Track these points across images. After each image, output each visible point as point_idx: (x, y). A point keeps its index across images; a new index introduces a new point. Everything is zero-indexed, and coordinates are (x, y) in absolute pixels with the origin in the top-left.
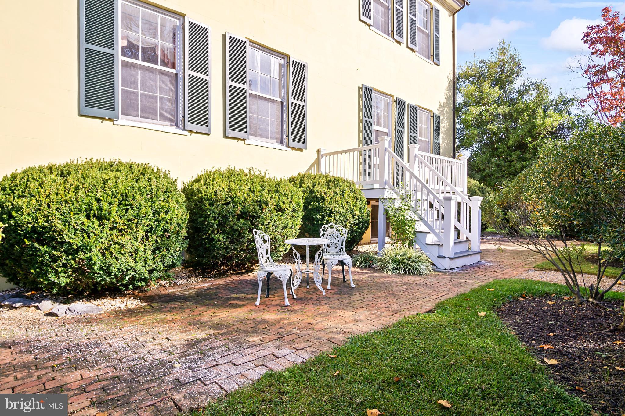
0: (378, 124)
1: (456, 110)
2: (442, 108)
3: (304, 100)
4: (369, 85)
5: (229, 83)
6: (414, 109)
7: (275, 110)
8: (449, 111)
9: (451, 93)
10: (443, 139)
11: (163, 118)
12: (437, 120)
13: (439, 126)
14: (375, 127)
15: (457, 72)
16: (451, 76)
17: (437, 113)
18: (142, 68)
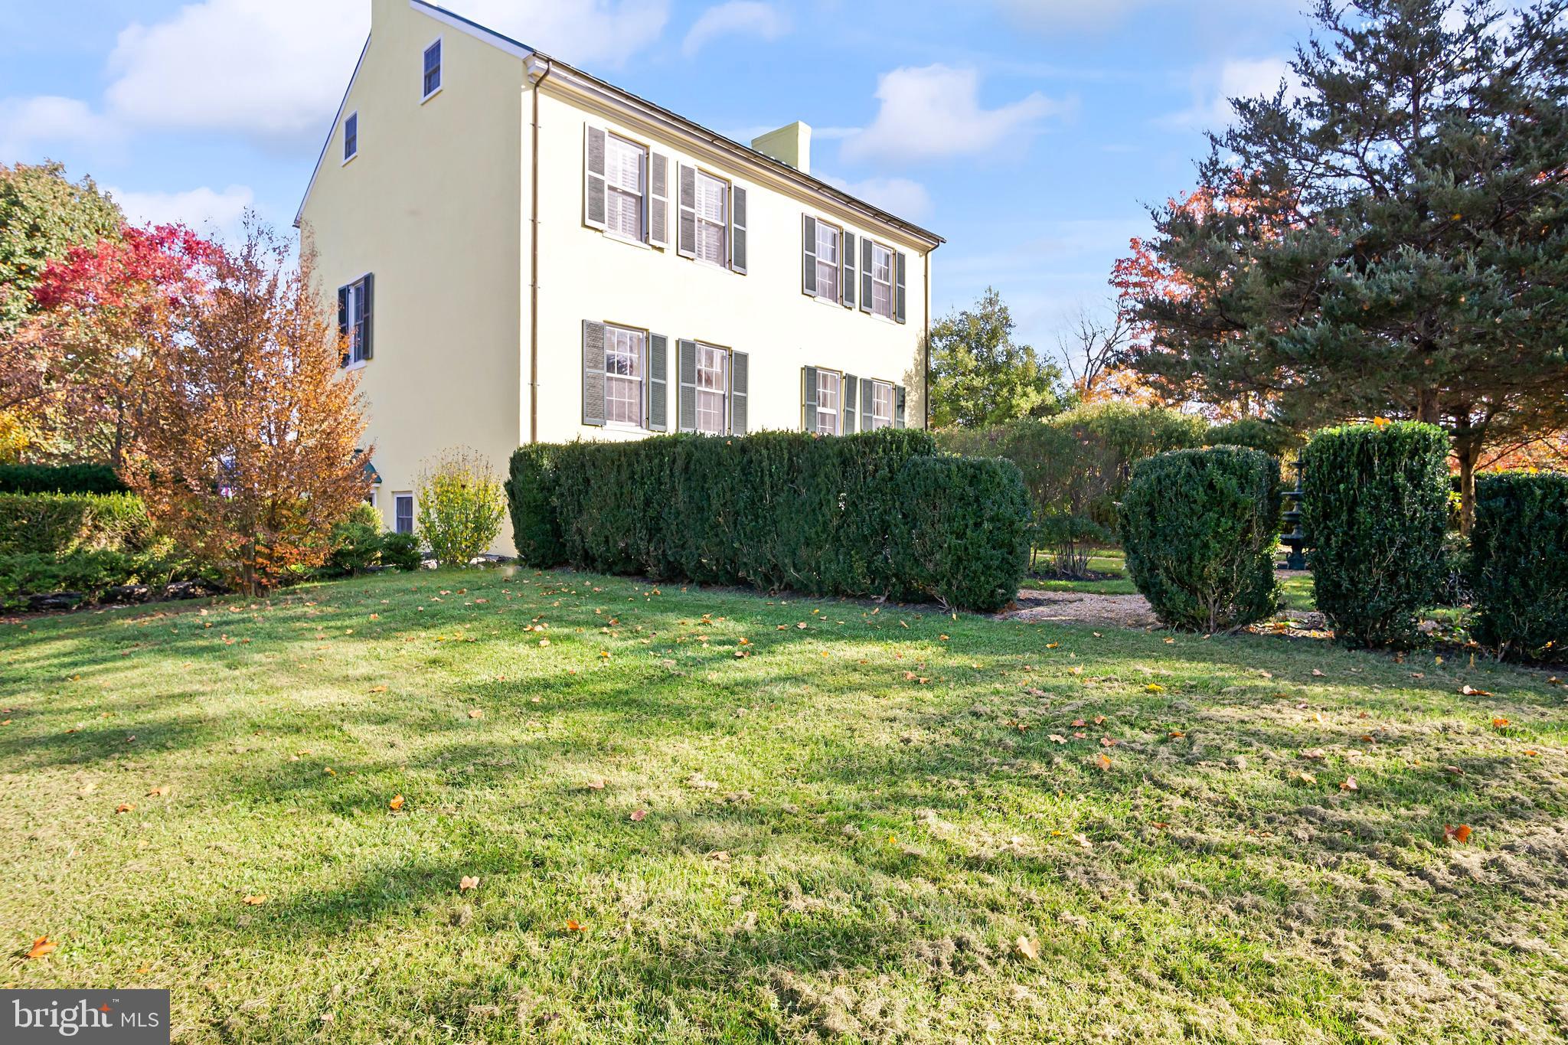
0: (824, 405)
1: (930, 377)
2: (908, 378)
3: (745, 391)
4: (812, 365)
5: (681, 384)
6: (868, 384)
7: (718, 402)
8: (918, 380)
9: (923, 356)
10: (910, 415)
11: (630, 419)
12: (901, 394)
13: (903, 401)
14: (820, 409)
15: (931, 326)
16: (923, 334)
17: (901, 384)
18: (617, 379)
